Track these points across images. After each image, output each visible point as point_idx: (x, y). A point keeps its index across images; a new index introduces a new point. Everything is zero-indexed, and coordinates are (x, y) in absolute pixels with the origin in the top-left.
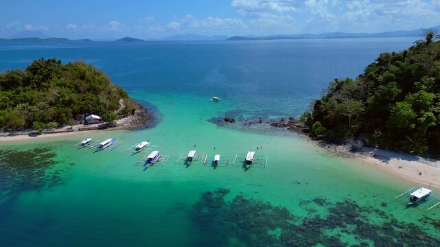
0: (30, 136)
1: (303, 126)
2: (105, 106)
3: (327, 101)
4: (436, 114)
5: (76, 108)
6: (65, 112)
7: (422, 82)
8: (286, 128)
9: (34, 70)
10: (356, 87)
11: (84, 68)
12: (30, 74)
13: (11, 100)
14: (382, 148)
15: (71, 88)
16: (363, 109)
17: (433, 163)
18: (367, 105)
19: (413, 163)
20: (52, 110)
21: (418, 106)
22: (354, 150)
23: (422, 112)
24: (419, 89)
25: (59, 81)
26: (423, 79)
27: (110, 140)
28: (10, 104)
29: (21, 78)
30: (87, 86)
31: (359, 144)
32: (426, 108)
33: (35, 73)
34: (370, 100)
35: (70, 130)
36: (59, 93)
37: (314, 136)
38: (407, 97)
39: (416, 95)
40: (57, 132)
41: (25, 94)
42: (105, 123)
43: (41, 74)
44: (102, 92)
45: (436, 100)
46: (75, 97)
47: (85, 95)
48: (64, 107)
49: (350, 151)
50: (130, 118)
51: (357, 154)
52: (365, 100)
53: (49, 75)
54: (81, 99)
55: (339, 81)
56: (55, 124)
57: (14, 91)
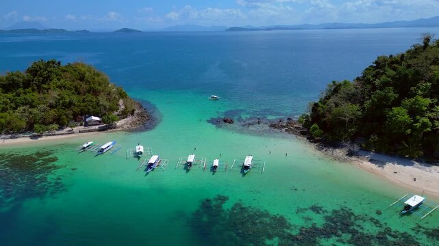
0: (32, 138)
1: (301, 127)
2: (105, 107)
3: (324, 103)
4: (432, 120)
5: (76, 109)
6: (65, 115)
7: (418, 88)
8: (284, 130)
9: (34, 71)
10: (353, 90)
11: (83, 69)
12: (30, 76)
13: (12, 102)
14: (378, 152)
15: (71, 90)
16: (360, 113)
17: (427, 168)
18: (364, 109)
19: (408, 168)
20: (52, 112)
21: (414, 112)
22: (351, 154)
23: (418, 117)
24: (415, 95)
25: (59, 83)
26: (419, 85)
27: (111, 143)
28: (11, 107)
29: (21, 80)
30: (87, 87)
31: (356, 148)
32: (422, 114)
33: (34, 75)
34: (367, 104)
35: (71, 132)
36: (59, 95)
37: (311, 139)
38: (403, 102)
39: (413, 100)
40: (58, 135)
41: (26, 97)
42: (105, 125)
43: (41, 76)
44: (102, 94)
45: (432, 106)
46: (75, 98)
47: (85, 97)
48: (64, 109)
49: (347, 155)
50: (129, 119)
51: (353, 158)
52: (362, 103)
53: (49, 76)
54: (81, 100)
55: (337, 83)
56: (56, 126)
57: (14, 94)
